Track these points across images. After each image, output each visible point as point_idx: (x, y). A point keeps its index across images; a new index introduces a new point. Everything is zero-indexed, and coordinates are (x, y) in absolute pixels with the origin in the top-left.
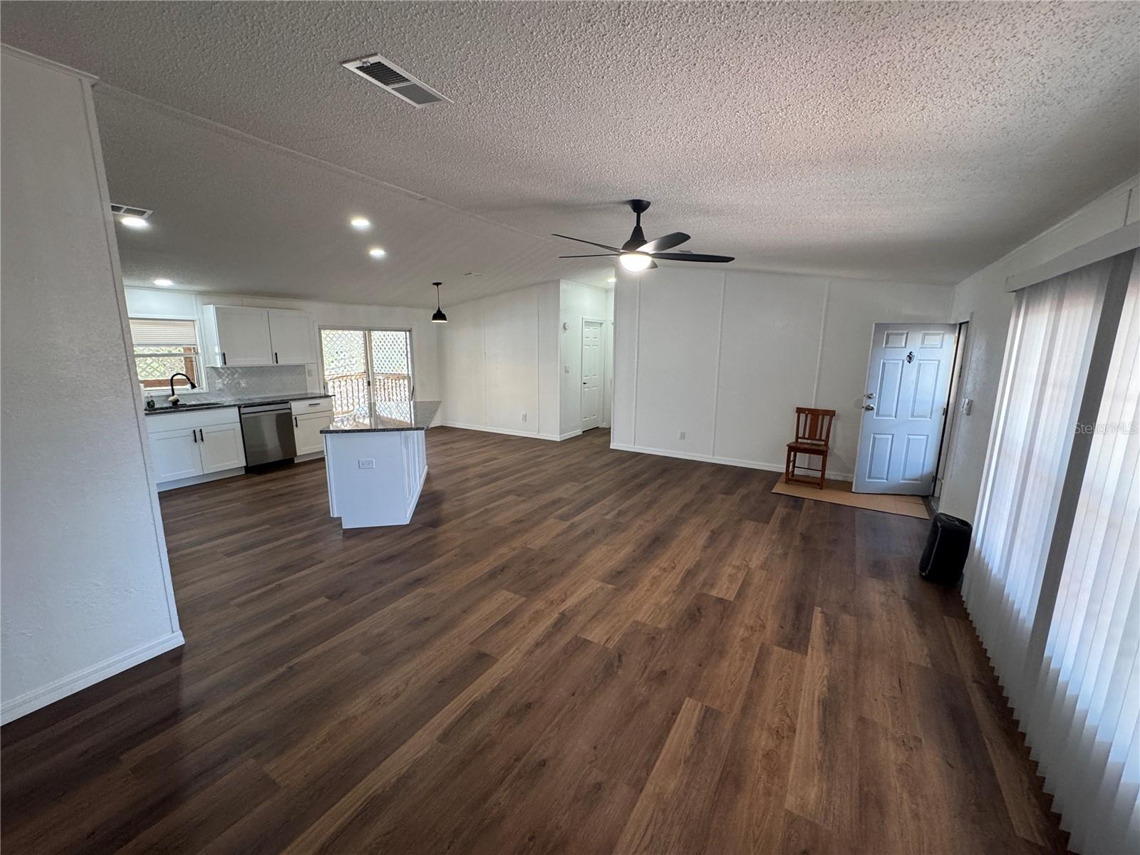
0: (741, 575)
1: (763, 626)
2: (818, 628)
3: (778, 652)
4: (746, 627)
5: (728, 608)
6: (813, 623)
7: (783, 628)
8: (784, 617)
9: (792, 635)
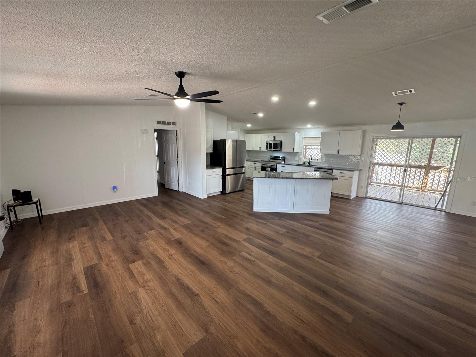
0: (140, 280)
1: (107, 265)
2: (82, 282)
3: (95, 261)
4: (113, 261)
5: (127, 261)
6: (85, 282)
7: (99, 270)
8: (101, 275)
9: (93, 271)
